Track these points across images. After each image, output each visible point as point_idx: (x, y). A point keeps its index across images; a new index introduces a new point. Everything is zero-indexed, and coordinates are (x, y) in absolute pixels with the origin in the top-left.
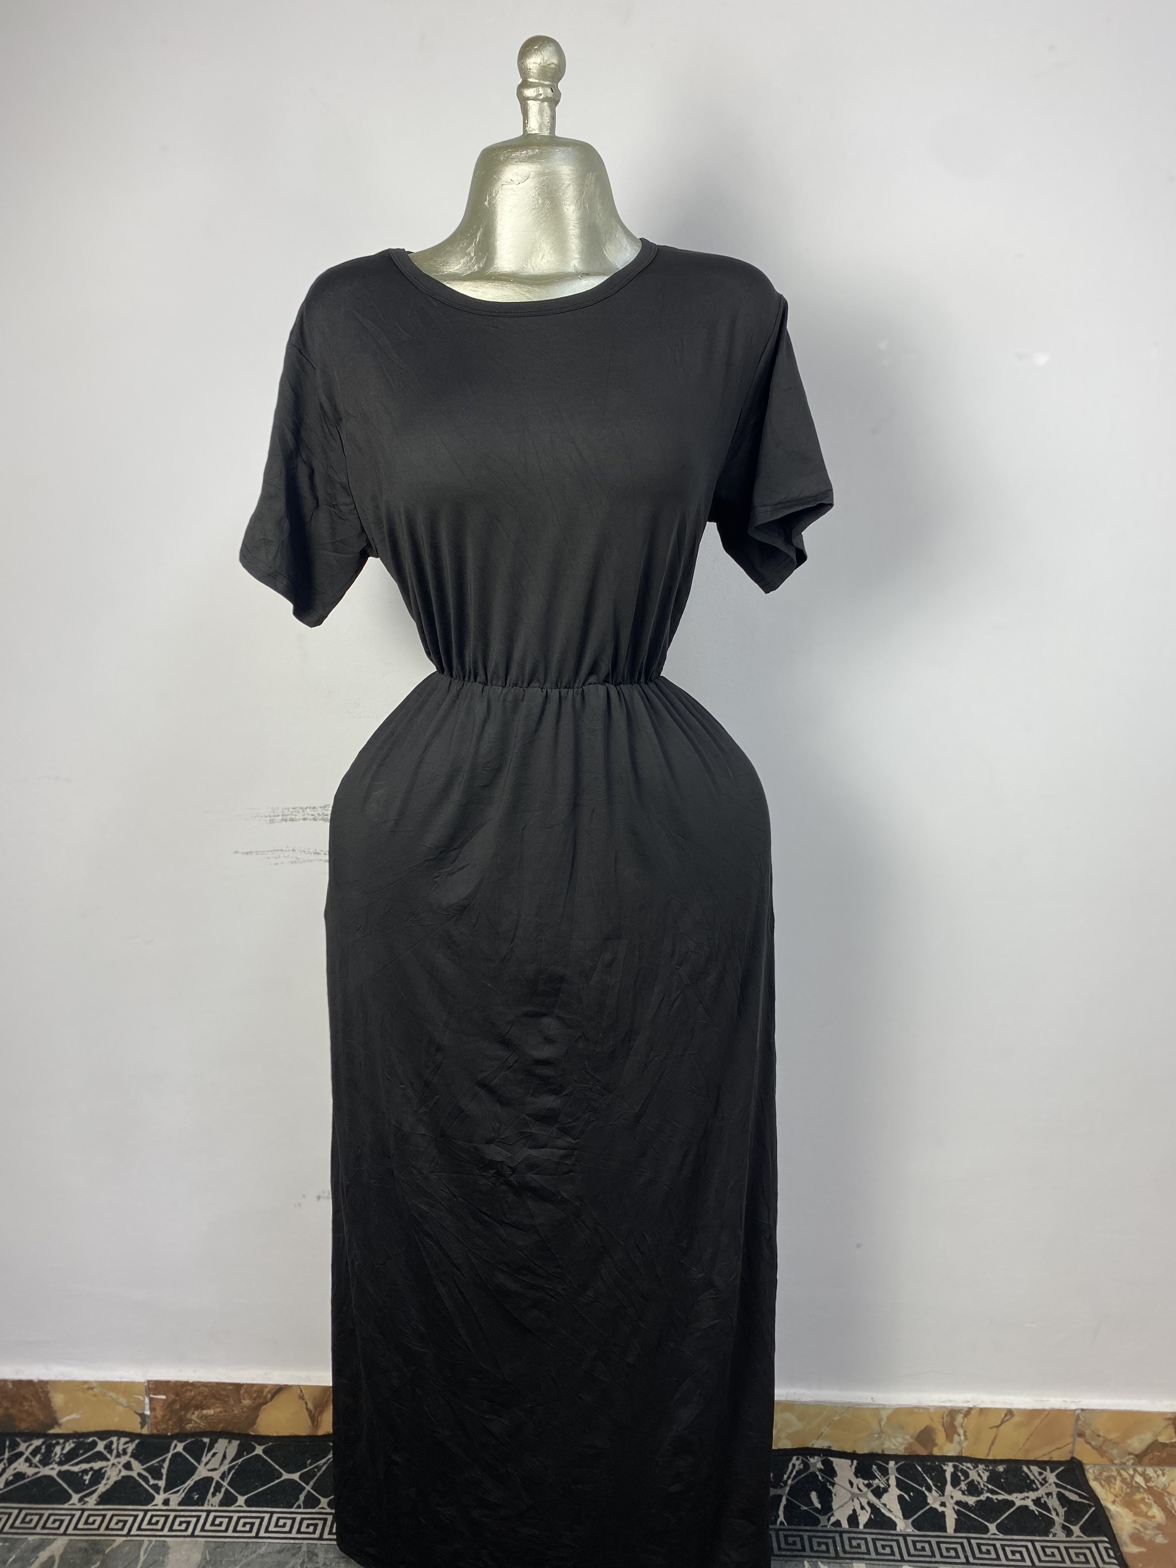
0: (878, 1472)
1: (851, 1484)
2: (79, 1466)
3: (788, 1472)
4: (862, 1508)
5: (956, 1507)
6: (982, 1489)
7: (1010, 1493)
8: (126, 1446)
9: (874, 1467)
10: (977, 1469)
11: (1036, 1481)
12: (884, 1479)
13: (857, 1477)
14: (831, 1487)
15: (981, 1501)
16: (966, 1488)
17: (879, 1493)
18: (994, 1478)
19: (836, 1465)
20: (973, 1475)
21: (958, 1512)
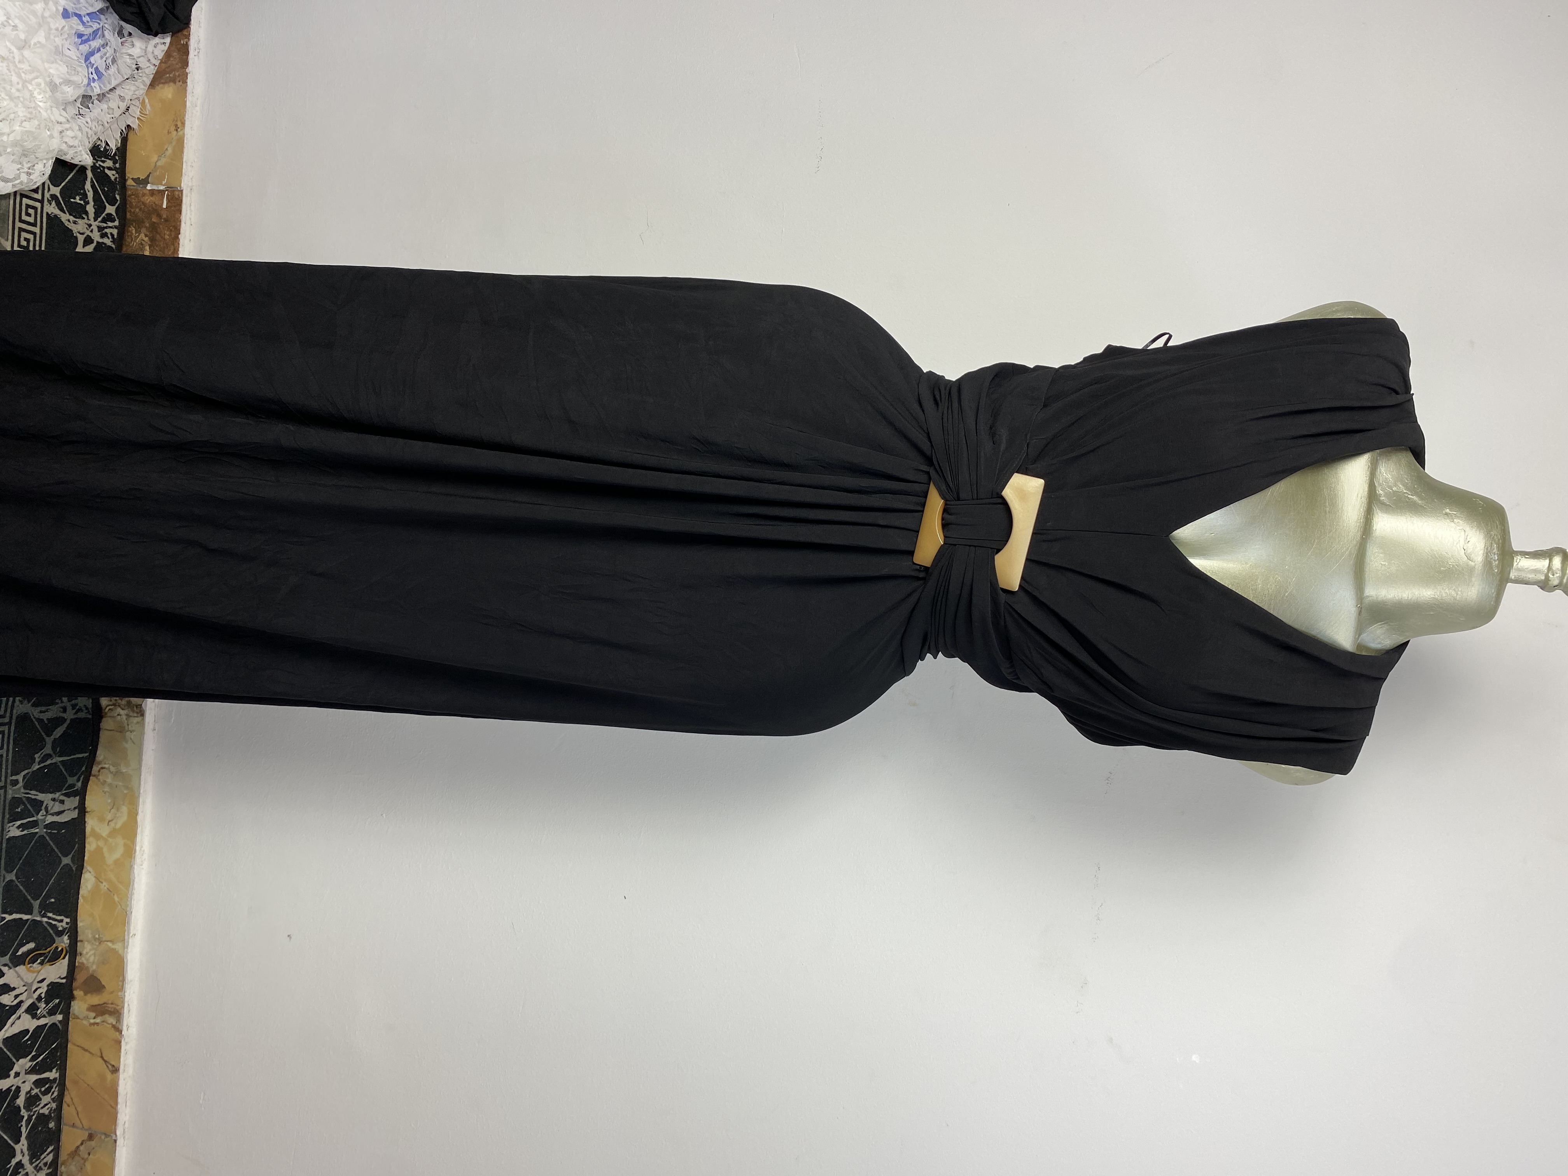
0: (52, 1005)
1: (43, 980)
2: (90, 189)
3: (54, 916)
4: (16, 997)
5: (13, 1088)
6: (31, 1111)
7: (26, 1138)
8: (109, 236)
9: (57, 1001)
10: (51, 1102)
11: (38, 1162)
12: (45, 1013)
13: (48, 986)
14: (39, 961)
15: (20, 1111)
16: (32, 1094)
17: (32, 1011)
18: (43, 1119)
19: (61, 963)
20: (46, 1099)
21: (9, 1090)
